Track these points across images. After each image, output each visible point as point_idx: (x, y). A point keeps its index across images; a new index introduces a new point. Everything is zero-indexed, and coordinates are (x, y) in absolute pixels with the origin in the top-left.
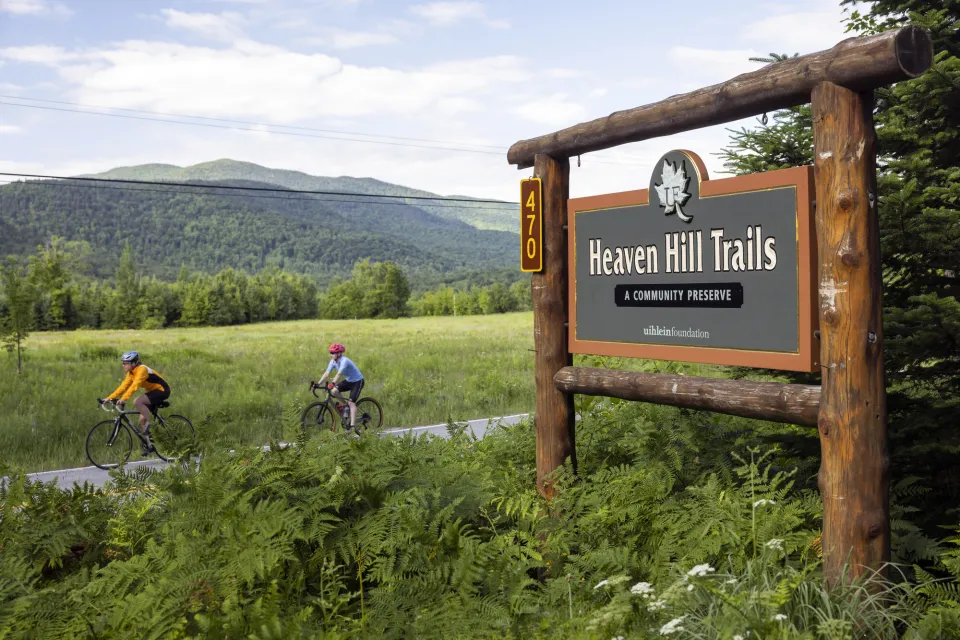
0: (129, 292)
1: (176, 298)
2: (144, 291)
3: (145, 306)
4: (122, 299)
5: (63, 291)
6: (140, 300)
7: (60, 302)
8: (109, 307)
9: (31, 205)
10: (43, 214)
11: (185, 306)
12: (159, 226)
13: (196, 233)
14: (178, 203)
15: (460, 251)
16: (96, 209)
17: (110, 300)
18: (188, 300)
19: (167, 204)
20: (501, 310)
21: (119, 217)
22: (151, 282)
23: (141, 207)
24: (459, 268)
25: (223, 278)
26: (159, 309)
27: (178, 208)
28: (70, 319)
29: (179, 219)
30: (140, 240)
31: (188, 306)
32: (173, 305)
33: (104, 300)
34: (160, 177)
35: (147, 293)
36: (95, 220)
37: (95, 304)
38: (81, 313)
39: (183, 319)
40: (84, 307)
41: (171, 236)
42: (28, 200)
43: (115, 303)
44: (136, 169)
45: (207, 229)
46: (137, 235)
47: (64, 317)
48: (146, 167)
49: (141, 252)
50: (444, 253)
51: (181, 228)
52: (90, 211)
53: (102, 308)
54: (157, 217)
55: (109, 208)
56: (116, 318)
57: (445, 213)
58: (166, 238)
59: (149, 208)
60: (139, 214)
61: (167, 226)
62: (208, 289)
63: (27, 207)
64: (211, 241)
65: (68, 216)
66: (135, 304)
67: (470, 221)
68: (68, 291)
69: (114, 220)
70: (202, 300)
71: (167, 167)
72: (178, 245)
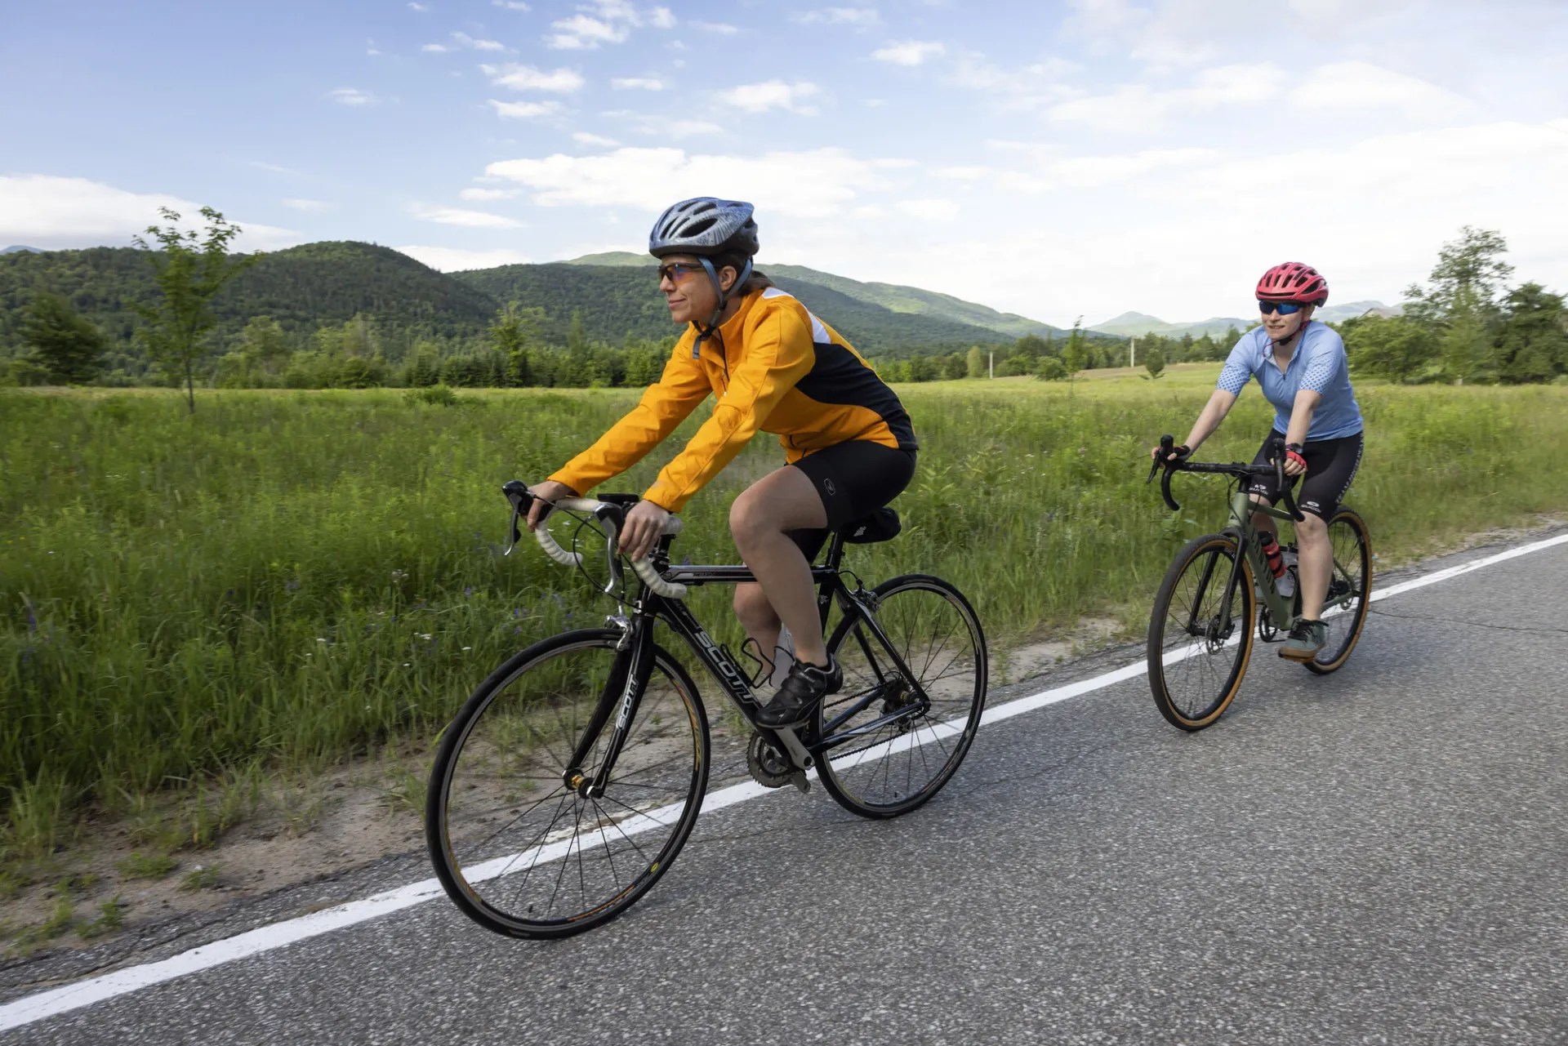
0: (580, 355)
1: (621, 362)
2: (592, 355)
3: (593, 369)
4: (573, 361)
5: (520, 352)
6: (589, 363)
7: (516, 363)
8: (561, 368)
9: (515, 286)
10: (525, 293)
11: (629, 369)
12: (621, 305)
13: (651, 312)
14: (636, 285)
15: (877, 331)
16: (568, 290)
17: (563, 363)
18: (632, 363)
19: (628, 286)
20: (919, 379)
21: (587, 297)
22: (599, 346)
23: (606, 289)
24: (876, 346)
25: (665, 344)
26: (606, 372)
27: (637, 290)
28: (526, 378)
29: (639, 299)
30: (604, 317)
31: (631, 368)
32: (619, 367)
33: (558, 362)
34: (621, 263)
35: (595, 356)
36: (567, 300)
37: (549, 365)
38: (537, 374)
39: (627, 381)
40: (539, 369)
41: (631, 314)
42: (513, 282)
43: (566, 365)
44: (603, 256)
45: (661, 308)
46: (602, 312)
47: (520, 377)
48: (610, 254)
49: (606, 327)
50: (863, 333)
51: (639, 307)
52: (563, 292)
53: (555, 370)
54: (619, 298)
55: (579, 290)
56: (567, 379)
57: (866, 297)
58: (625, 316)
59: (612, 290)
60: (604, 294)
61: (627, 306)
62: (651, 354)
63: (512, 288)
64: (664, 319)
65: (546, 295)
66: (584, 367)
67: (886, 305)
68: (524, 353)
69: (583, 300)
70: (645, 364)
71: (629, 255)
72: (636, 322)
